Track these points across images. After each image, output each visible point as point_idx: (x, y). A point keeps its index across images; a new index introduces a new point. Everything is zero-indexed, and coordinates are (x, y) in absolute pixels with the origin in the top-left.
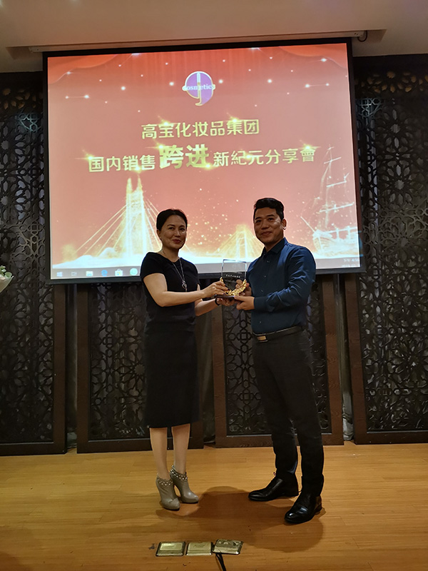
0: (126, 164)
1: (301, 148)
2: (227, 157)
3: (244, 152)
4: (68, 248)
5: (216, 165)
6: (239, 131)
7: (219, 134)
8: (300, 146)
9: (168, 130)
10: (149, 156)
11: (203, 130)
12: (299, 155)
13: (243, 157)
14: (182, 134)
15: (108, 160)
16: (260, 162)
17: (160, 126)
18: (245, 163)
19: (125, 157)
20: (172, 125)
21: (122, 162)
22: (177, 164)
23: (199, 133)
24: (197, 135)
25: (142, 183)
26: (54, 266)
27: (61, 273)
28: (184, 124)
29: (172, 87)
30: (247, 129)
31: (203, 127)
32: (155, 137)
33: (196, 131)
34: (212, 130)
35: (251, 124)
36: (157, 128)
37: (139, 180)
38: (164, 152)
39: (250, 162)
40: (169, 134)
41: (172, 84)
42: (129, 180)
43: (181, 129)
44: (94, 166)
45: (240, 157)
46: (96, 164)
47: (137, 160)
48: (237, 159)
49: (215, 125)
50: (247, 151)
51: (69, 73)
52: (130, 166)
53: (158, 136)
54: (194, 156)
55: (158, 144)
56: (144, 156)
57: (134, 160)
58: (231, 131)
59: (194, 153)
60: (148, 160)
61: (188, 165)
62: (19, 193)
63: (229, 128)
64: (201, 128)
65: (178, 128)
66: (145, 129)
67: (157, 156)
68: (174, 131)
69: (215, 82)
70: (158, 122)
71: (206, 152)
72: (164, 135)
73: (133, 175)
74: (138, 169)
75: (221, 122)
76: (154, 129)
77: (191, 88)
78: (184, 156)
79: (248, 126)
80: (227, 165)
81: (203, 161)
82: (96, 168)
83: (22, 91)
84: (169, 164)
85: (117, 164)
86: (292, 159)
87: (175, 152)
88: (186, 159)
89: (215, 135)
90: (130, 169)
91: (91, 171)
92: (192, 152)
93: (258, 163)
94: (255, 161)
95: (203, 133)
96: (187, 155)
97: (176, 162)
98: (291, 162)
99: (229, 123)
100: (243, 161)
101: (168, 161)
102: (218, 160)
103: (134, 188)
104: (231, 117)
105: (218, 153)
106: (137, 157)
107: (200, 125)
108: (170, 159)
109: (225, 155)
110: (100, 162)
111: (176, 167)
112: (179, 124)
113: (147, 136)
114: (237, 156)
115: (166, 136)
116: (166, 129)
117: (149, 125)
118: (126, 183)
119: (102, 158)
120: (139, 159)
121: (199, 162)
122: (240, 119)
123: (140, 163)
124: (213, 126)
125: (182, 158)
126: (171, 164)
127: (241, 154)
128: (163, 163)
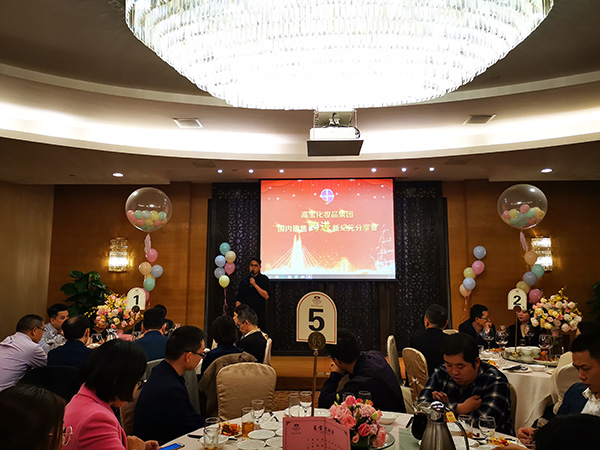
2: (338, 227)
3: (346, 225)
5: (333, 231)
6: (344, 216)
7: (336, 217)
8: (371, 223)
9: (313, 215)
12: (370, 227)
13: (346, 228)
14: (319, 216)
17: (309, 212)
19: (294, 226)
21: (292, 228)
24: (325, 217)
25: (301, 237)
28: (320, 212)
30: (348, 215)
32: (307, 217)
38: (311, 224)
39: (348, 230)
41: (315, 194)
44: (280, 229)
49: (333, 213)
51: (270, 188)
52: (296, 230)
54: (324, 226)
55: (308, 220)
56: (302, 226)
58: (340, 216)
60: (304, 228)
61: (321, 230)
65: (317, 213)
66: (303, 214)
67: (308, 226)
69: (334, 194)
71: (329, 225)
72: (311, 216)
73: (297, 234)
74: (300, 231)
75: (337, 212)
76: (307, 214)
77: (324, 196)
80: (338, 231)
81: (328, 228)
86: (367, 229)
87: (316, 224)
91: (278, 231)
93: (352, 230)
95: (328, 216)
96: (321, 225)
103: (297, 239)
104: (341, 210)
105: (334, 225)
106: (299, 226)
107: (327, 212)
108: (313, 227)
113: (304, 217)
114: (343, 227)
118: (294, 237)
119: (284, 226)
122: (345, 210)
126: (314, 230)
128: (310, 229)
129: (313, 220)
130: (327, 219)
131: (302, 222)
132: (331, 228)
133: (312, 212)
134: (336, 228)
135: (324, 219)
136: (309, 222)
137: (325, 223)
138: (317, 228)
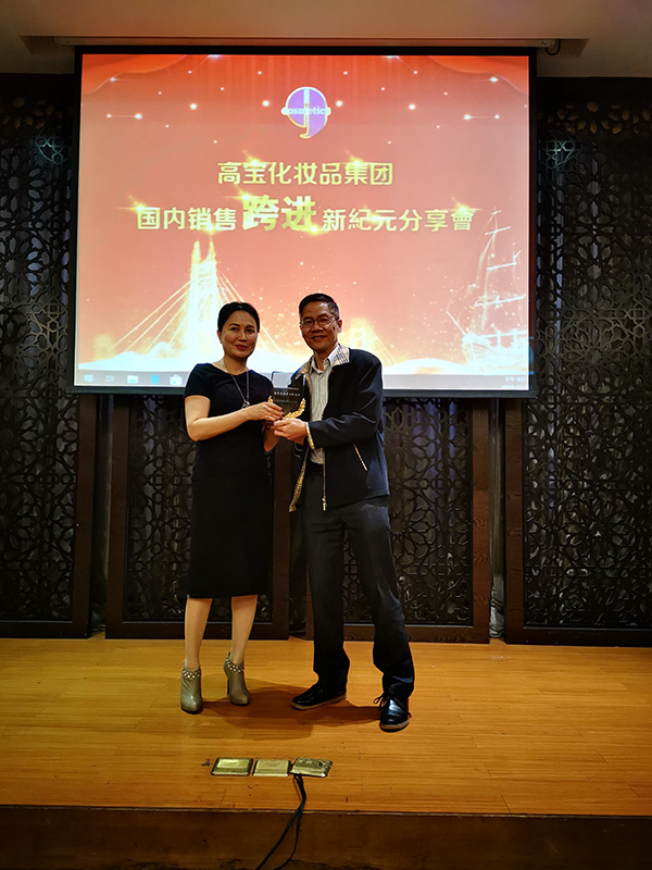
0: (192, 221)
1: (453, 210)
2: (343, 217)
3: (368, 211)
4: (103, 341)
5: (326, 229)
6: (362, 179)
7: (333, 183)
8: (451, 206)
9: (258, 173)
10: (227, 210)
11: (309, 175)
12: (449, 219)
13: (367, 219)
14: (277, 179)
15: (166, 213)
16: (392, 227)
17: (246, 165)
18: (369, 228)
19: (192, 210)
20: (264, 165)
21: (187, 217)
22: (269, 224)
23: (304, 179)
24: (300, 182)
25: (215, 249)
26: (80, 366)
27: (91, 376)
28: (281, 164)
29: (266, 108)
30: (375, 176)
31: (309, 171)
32: (238, 182)
33: (299, 176)
34: (322, 176)
35: (380, 170)
36: (241, 169)
37: (211, 244)
38: (250, 204)
39: (375, 226)
40: (258, 179)
41: (266, 103)
42: (197, 245)
43: (277, 171)
44: (144, 221)
45: (362, 219)
46: (148, 218)
47: (209, 216)
48: (357, 221)
49: (327, 168)
50: (373, 210)
51: (113, 79)
52: (199, 224)
53: (242, 180)
54: (294, 213)
55: (241, 192)
56: (220, 210)
57: (204, 214)
58: (350, 179)
59: (295, 208)
60: (226, 216)
61: (284, 226)
62: (31, 256)
63: (347, 173)
64: (306, 172)
65: (272, 170)
66: (223, 169)
67: (239, 210)
68: (267, 174)
69: (331, 104)
70: (243, 159)
71: (313, 208)
72: (251, 179)
73: (203, 238)
74: (210, 228)
75: (337, 165)
76: (236, 169)
77: (295, 111)
78: (279, 212)
79: (376, 173)
80: (342, 229)
81: (308, 220)
82: (148, 223)
83: (43, 103)
84: (256, 224)
85: (179, 220)
86: (439, 225)
87: (267, 206)
88: (282, 218)
89: (327, 182)
90: (199, 228)
91: (140, 227)
92: (290, 206)
93: (389, 228)
94: (385, 225)
95: (310, 180)
96: (283, 210)
97: (267, 222)
98: (436, 230)
99: (348, 166)
100: (365, 224)
101: (256, 219)
102: (329, 221)
103: (204, 255)
104: (352, 158)
105: (329, 211)
106: (209, 210)
107: (306, 167)
108: (258, 216)
109: (340, 214)
110: (154, 215)
111: (267, 228)
112: (274, 164)
113: (225, 180)
114: (358, 217)
115: (254, 181)
116: (254, 171)
117: (229, 163)
118: (192, 248)
119: (158, 209)
120: (212, 213)
121: (301, 223)
122: (366, 160)
123: (213, 219)
124: (324, 170)
125: (277, 216)
126: (260, 224)
127: (364, 214)
128: (249, 223)
129: (258, 190)
130: (305, 190)
131: (222, 197)
132: (318, 219)
133: (254, 164)
135: (296, 190)
136: (245, 198)
137: (299, 202)
138: (269, 219)
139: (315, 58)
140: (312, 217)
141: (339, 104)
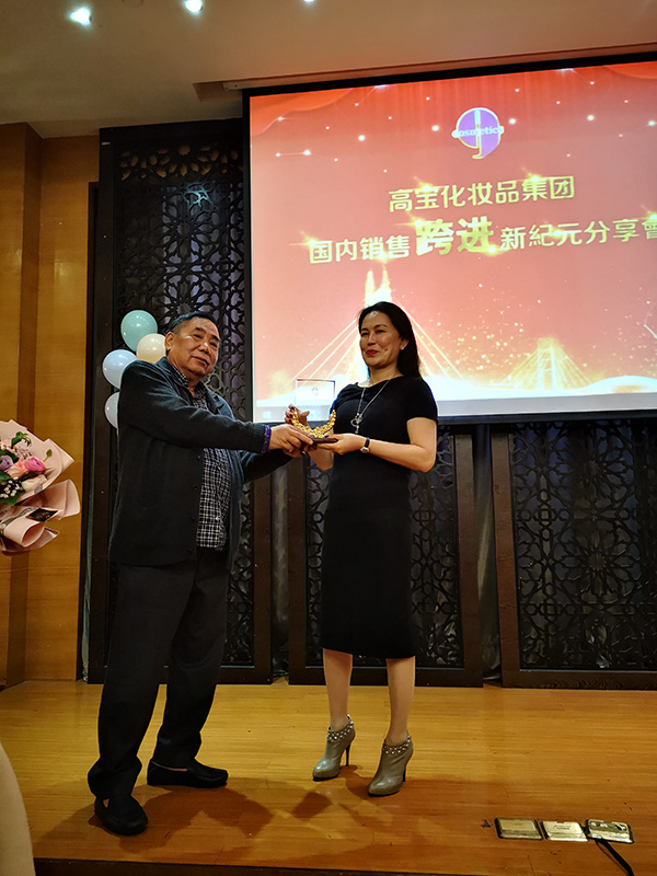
0: (364, 251)
1: (643, 218)
2: (522, 235)
3: (550, 226)
4: (279, 377)
5: (505, 248)
6: (541, 195)
7: (510, 200)
8: (641, 215)
9: (431, 198)
10: (400, 237)
11: (484, 195)
12: (640, 228)
13: (549, 234)
14: (450, 202)
15: (338, 245)
16: (577, 240)
17: (417, 191)
18: (552, 243)
19: (364, 240)
20: (436, 189)
21: (359, 248)
22: (443, 248)
23: (479, 200)
24: (474, 203)
25: (390, 277)
26: (258, 403)
27: (269, 413)
28: (454, 187)
29: (436, 132)
30: (555, 191)
31: (484, 191)
32: (410, 208)
33: (473, 197)
34: (498, 195)
35: (560, 184)
36: (412, 196)
37: (385, 273)
38: (423, 230)
39: (559, 241)
40: (430, 204)
41: (436, 128)
42: (370, 274)
43: (450, 194)
44: (317, 255)
45: (543, 235)
46: (320, 252)
47: (382, 244)
48: (538, 237)
49: (503, 186)
50: (555, 225)
51: (280, 119)
52: (371, 253)
53: (413, 207)
54: (470, 234)
55: (413, 218)
56: (392, 238)
57: (376, 243)
58: (528, 196)
59: (470, 230)
60: (399, 244)
61: (460, 249)
63: (525, 190)
64: (481, 193)
65: (445, 193)
66: (394, 197)
67: (412, 237)
68: (439, 198)
69: (504, 122)
70: (414, 185)
71: (489, 228)
72: (423, 204)
73: (377, 268)
74: (383, 257)
75: (514, 182)
76: (408, 196)
78: (454, 235)
79: (556, 187)
80: (522, 247)
81: (485, 241)
82: (320, 257)
83: (207, 149)
84: (431, 248)
85: (352, 251)
86: (629, 235)
87: (441, 230)
88: (457, 240)
89: (504, 201)
90: (371, 258)
91: (312, 262)
92: (466, 228)
93: (573, 242)
94: (569, 239)
95: (485, 200)
96: (458, 233)
97: (443, 245)
98: (626, 240)
99: (525, 183)
100: (547, 240)
101: (430, 244)
102: (508, 240)
103: (378, 284)
104: (530, 174)
105: (507, 229)
106: (381, 239)
107: (480, 187)
108: (432, 241)
109: (520, 231)
110: (326, 249)
111: (442, 252)
112: (447, 187)
113: (397, 207)
114: (539, 233)
115: (427, 206)
116: (426, 196)
117: (401, 191)
118: (365, 278)
119: (330, 242)
120: (384, 241)
121: (478, 244)
122: (544, 176)
123: (386, 247)
124: (500, 188)
125: (452, 239)
126: (434, 249)
127: (546, 230)
128: (422, 248)
129: (430, 215)
130: (480, 211)
131: (393, 225)
132: (496, 239)
133: (426, 190)
134: (513, 239)
135: (470, 212)
136: (418, 224)
137: (475, 224)
138: (444, 243)
139: (484, 78)
140: (489, 237)
141: (512, 121)
